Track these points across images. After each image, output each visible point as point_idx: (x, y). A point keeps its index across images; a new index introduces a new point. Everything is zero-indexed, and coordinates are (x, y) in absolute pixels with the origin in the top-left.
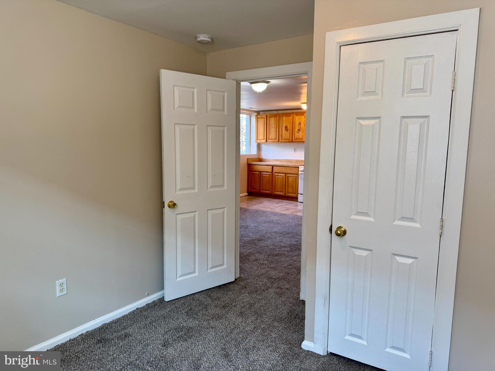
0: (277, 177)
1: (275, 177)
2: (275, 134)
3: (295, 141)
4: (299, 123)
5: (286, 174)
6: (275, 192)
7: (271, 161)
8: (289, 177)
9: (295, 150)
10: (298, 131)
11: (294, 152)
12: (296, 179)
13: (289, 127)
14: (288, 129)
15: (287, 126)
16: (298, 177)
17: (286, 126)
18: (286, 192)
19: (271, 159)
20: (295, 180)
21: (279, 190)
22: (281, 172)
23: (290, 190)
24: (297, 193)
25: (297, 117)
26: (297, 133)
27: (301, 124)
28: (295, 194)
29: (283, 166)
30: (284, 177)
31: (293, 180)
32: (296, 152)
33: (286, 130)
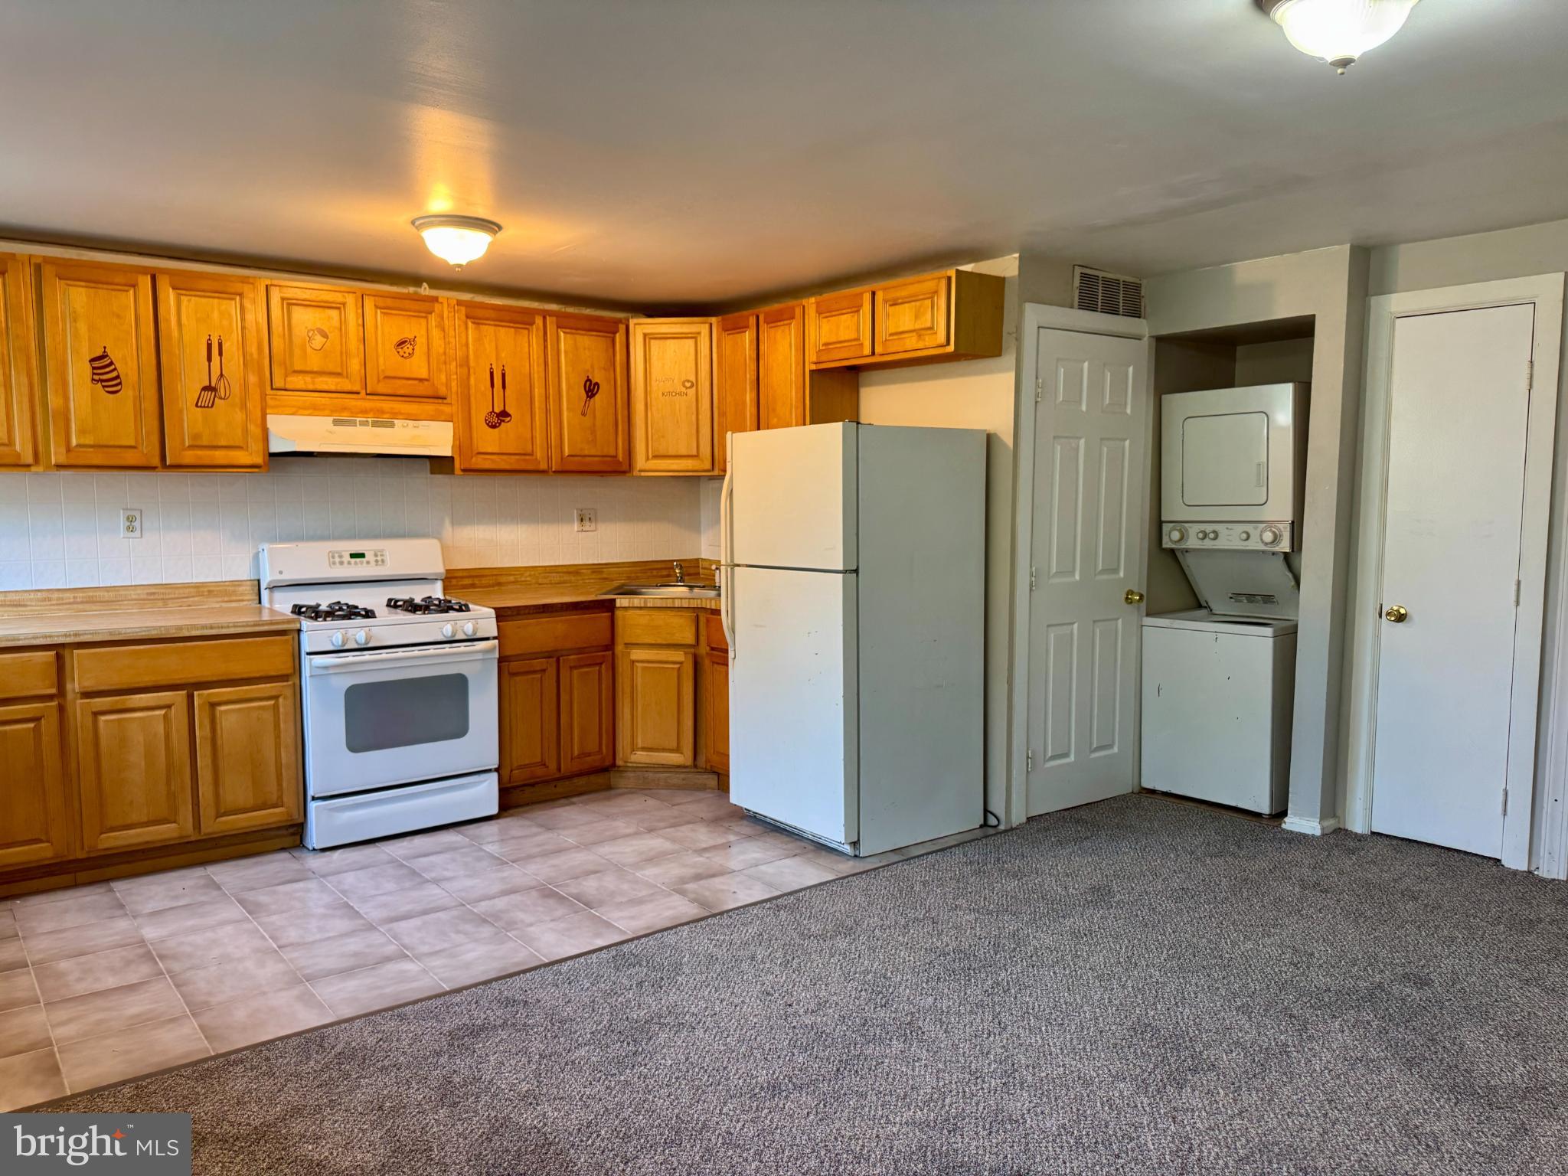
0: (107, 721)
1: (96, 724)
3: (189, 457)
4: (209, 346)
5: (191, 687)
8: (220, 704)
9: (137, 524)
10: (208, 395)
11: (122, 533)
12: (276, 707)
13: (128, 360)
14: (118, 377)
15: (103, 356)
16: (289, 692)
17: (99, 353)
18: (207, 813)
20: (268, 716)
21: (133, 817)
22: (147, 680)
23: (237, 790)
24: (290, 799)
25: (189, 301)
26: (197, 406)
27: (221, 354)
28: (282, 806)
29: (165, 634)
30: (179, 713)
31: (259, 719)
32: (142, 537)
33: (102, 381)
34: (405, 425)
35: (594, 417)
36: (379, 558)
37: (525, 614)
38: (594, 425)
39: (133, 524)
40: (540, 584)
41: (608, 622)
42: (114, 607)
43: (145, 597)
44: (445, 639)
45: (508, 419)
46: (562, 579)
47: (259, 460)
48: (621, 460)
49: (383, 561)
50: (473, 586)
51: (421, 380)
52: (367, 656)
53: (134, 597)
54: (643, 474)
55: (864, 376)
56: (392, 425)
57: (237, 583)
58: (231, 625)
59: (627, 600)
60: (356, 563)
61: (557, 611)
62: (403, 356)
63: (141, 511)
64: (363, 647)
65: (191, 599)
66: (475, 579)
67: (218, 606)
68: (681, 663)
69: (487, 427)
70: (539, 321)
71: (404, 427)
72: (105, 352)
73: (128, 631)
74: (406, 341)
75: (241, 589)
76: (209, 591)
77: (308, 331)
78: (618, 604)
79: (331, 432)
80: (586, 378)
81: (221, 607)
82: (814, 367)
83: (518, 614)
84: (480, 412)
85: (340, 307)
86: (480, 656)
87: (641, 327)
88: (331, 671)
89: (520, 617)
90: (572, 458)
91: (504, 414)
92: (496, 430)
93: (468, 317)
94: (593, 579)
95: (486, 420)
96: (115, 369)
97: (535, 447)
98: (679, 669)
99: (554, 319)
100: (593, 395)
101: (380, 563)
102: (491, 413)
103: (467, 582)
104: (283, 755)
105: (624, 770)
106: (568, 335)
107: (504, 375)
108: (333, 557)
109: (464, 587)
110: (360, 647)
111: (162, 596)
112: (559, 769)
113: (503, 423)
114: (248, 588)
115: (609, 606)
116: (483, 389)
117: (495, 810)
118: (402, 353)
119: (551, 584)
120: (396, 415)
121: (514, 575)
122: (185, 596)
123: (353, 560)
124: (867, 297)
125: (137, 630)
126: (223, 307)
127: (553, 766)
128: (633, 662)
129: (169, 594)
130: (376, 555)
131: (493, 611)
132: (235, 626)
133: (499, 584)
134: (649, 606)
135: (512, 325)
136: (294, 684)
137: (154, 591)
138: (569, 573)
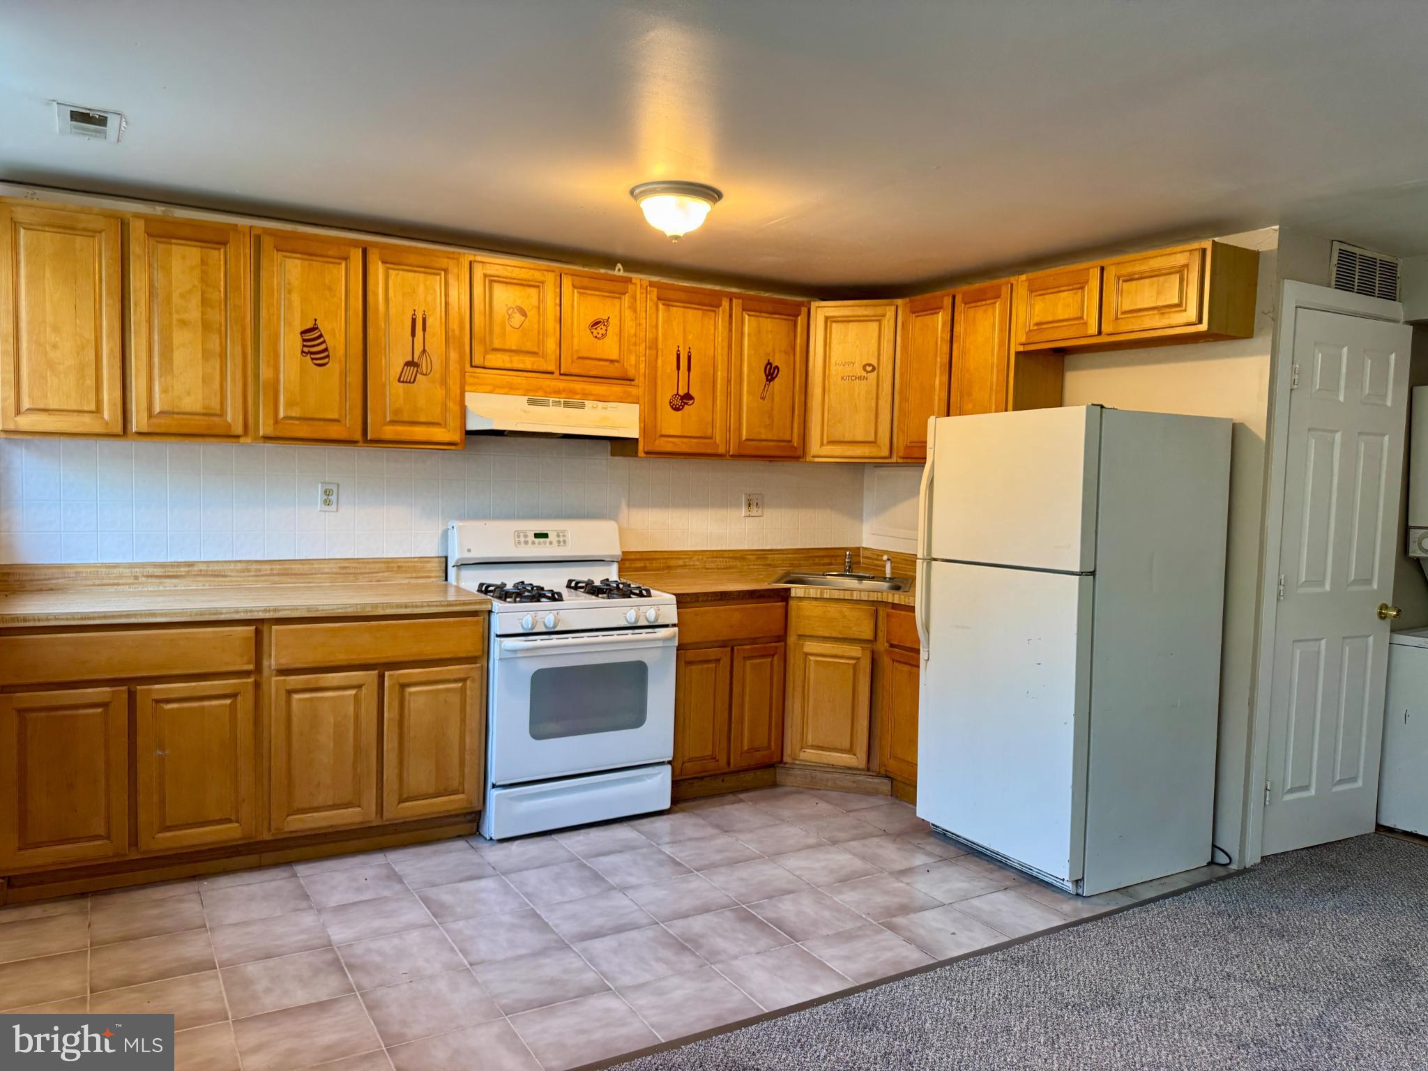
0: (300, 700)
1: (289, 702)
2: (206, 380)
3: (390, 432)
4: (414, 321)
5: (382, 667)
6: (287, 817)
7: (121, 577)
8: (409, 685)
9: (333, 498)
10: (411, 370)
11: (319, 506)
12: (463, 691)
13: (337, 334)
14: (326, 350)
15: (313, 329)
16: (476, 674)
17: (310, 325)
18: (390, 798)
19: (116, 566)
20: (455, 699)
21: (320, 800)
22: (341, 658)
23: (420, 775)
24: (471, 784)
25: (397, 275)
26: (399, 381)
27: (424, 329)
28: (463, 793)
29: (360, 612)
30: (369, 693)
31: (446, 702)
32: (337, 511)
33: (312, 353)
34: (595, 406)
35: (773, 400)
36: (561, 539)
37: (703, 601)
38: (772, 409)
39: (330, 497)
40: (707, 569)
41: (782, 611)
42: (308, 580)
43: (338, 571)
44: (628, 625)
45: (691, 402)
46: (728, 564)
47: (456, 437)
48: (795, 445)
49: (564, 542)
50: (644, 569)
51: (612, 361)
52: (555, 640)
53: (327, 570)
54: (816, 460)
55: (1069, 359)
56: (582, 406)
57: (426, 559)
58: (425, 604)
59: (803, 590)
60: (539, 543)
61: (733, 599)
62: (596, 337)
63: (338, 485)
64: (550, 630)
65: (381, 574)
66: (647, 562)
67: (406, 581)
68: (858, 659)
69: (670, 409)
70: (725, 303)
71: (593, 407)
72: (315, 324)
73: (325, 607)
74: (600, 322)
75: (428, 565)
76: (399, 567)
77: (509, 309)
78: (793, 594)
79: (525, 411)
80: (766, 362)
81: (409, 583)
82: (1021, 349)
83: (697, 601)
84: (666, 393)
85: (538, 285)
86: (660, 644)
87: (822, 310)
88: (519, 655)
89: (698, 604)
90: (749, 443)
91: (688, 397)
92: (680, 412)
93: (659, 299)
94: (758, 565)
95: (670, 403)
96: (324, 342)
97: (714, 430)
98: (855, 666)
99: (741, 301)
100: (773, 379)
101: (562, 543)
102: (676, 395)
103: (639, 564)
104: (468, 739)
105: (792, 766)
106: (753, 318)
107: (689, 358)
108: (519, 537)
109: (637, 570)
110: (548, 630)
111: (352, 571)
112: (729, 764)
113: (686, 406)
114: (435, 565)
115: (784, 595)
116: (669, 371)
117: (667, 805)
118: (595, 334)
119: (718, 569)
120: (586, 396)
121: (683, 559)
122: (376, 570)
123: (537, 540)
124: (1097, 272)
125: (335, 607)
126: (428, 283)
127: (723, 761)
128: (807, 654)
129: (360, 568)
130: (558, 536)
131: (674, 597)
132: (429, 606)
133: (669, 568)
134: (825, 596)
135: (699, 307)
136: (482, 666)
137: (347, 565)
138: (734, 558)
